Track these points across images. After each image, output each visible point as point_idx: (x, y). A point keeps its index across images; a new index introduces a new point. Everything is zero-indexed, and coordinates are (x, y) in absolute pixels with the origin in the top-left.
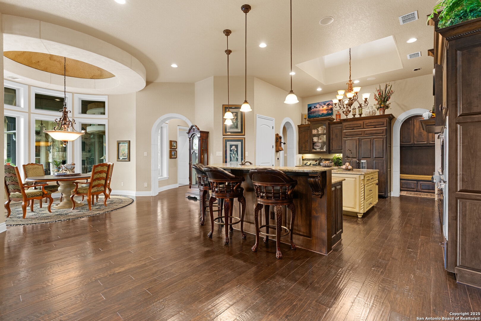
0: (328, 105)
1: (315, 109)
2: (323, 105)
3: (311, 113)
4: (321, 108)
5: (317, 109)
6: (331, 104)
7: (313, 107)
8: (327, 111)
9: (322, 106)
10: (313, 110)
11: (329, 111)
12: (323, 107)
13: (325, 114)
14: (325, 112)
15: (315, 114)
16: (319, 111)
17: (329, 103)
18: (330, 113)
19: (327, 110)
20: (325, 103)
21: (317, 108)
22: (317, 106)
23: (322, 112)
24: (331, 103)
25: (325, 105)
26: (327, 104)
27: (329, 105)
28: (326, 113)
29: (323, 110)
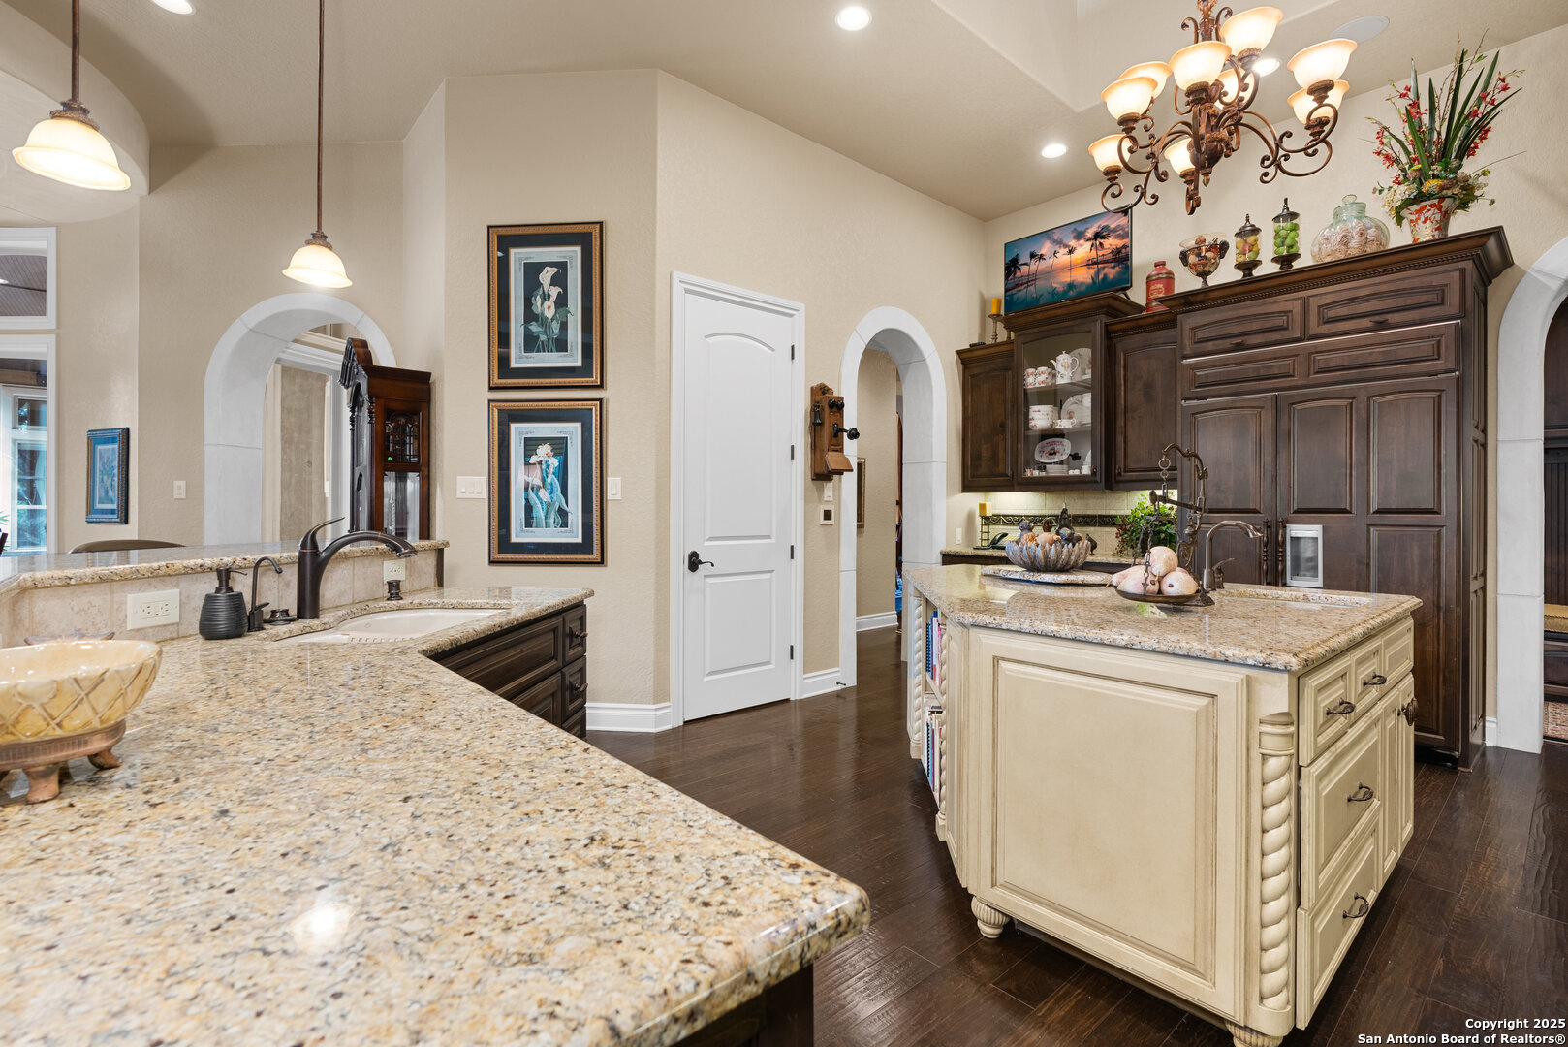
0: (1098, 235)
1: (1034, 266)
2: (1072, 243)
3: (1018, 285)
4: (1063, 257)
5: (1043, 265)
6: (1114, 230)
7: (1024, 258)
8: (1092, 271)
9: (1066, 246)
10: (1025, 269)
11: (1107, 270)
12: (1071, 252)
13: (1082, 283)
14: (1084, 276)
15: (1032, 288)
16: (1051, 272)
17: (1106, 227)
18: (1111, 277)
19: (1091, 263)
20: (1081, 228)
21: (1041, 257)
22: (1043, 252)
23: (1066, 278)
24: (1112, 226)
25: (1082, 242)
26: (1090, 234)
27: (1103, 237)
28: (1090, 281)
29: (1071, 267)
